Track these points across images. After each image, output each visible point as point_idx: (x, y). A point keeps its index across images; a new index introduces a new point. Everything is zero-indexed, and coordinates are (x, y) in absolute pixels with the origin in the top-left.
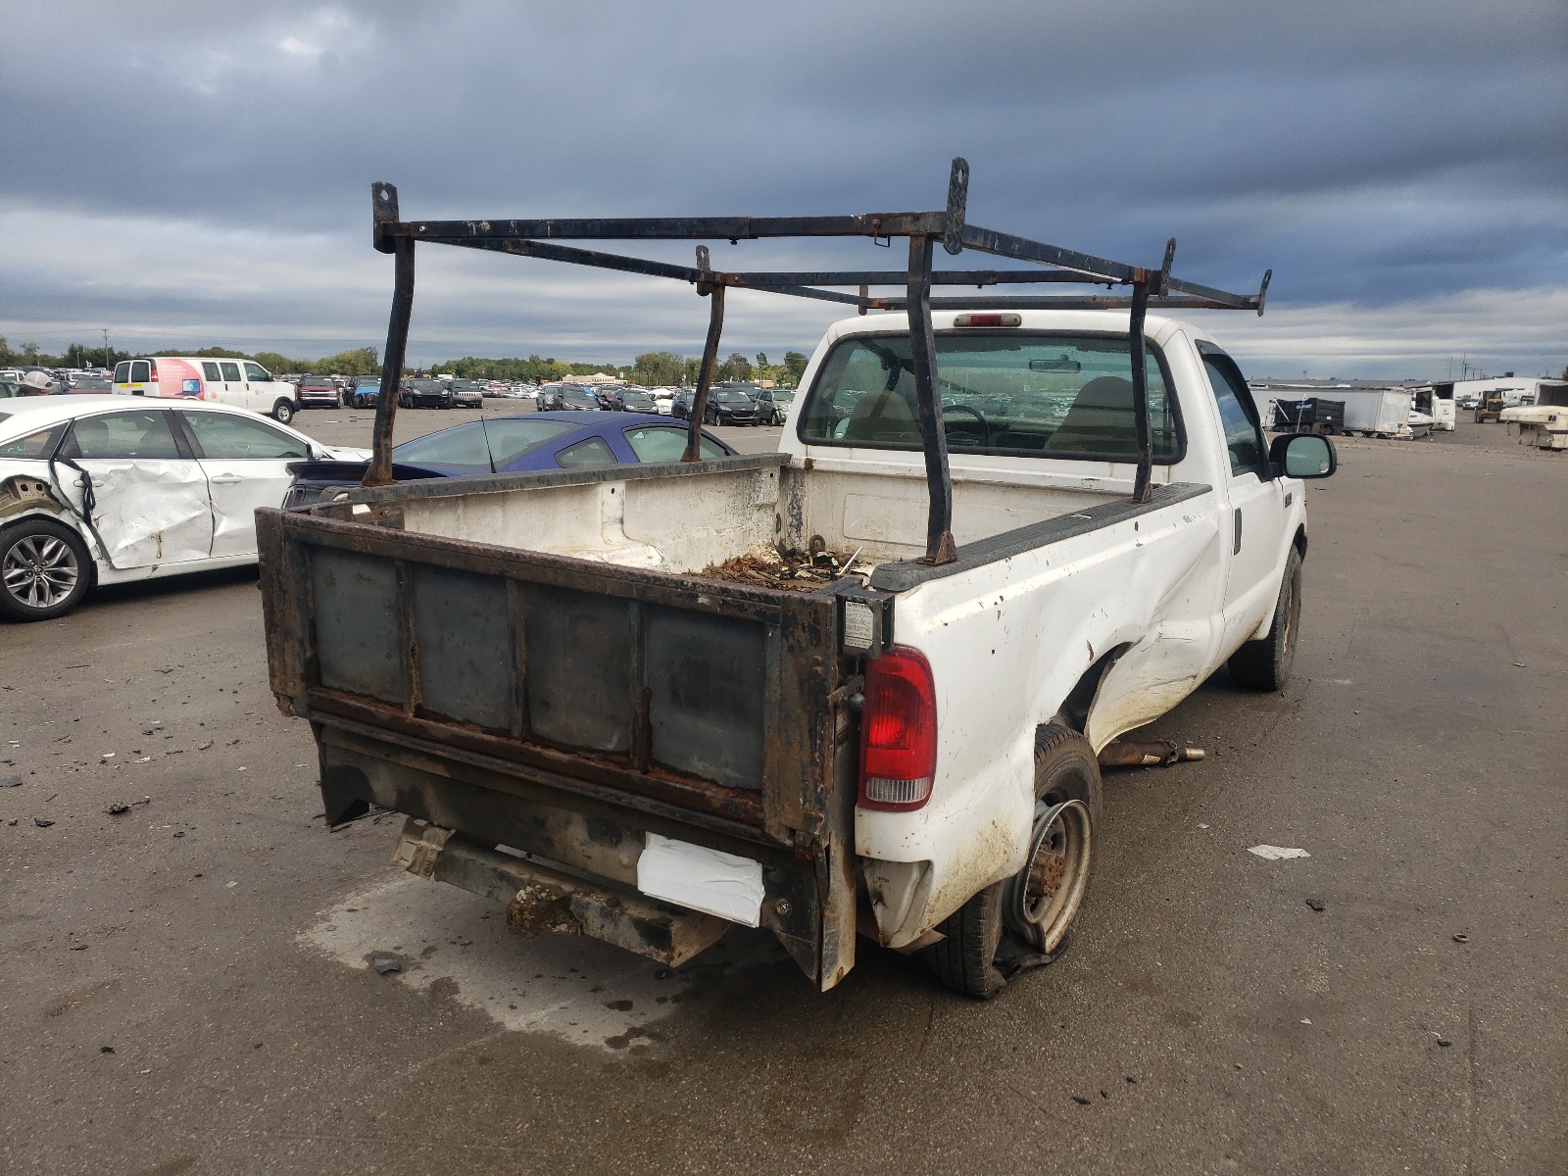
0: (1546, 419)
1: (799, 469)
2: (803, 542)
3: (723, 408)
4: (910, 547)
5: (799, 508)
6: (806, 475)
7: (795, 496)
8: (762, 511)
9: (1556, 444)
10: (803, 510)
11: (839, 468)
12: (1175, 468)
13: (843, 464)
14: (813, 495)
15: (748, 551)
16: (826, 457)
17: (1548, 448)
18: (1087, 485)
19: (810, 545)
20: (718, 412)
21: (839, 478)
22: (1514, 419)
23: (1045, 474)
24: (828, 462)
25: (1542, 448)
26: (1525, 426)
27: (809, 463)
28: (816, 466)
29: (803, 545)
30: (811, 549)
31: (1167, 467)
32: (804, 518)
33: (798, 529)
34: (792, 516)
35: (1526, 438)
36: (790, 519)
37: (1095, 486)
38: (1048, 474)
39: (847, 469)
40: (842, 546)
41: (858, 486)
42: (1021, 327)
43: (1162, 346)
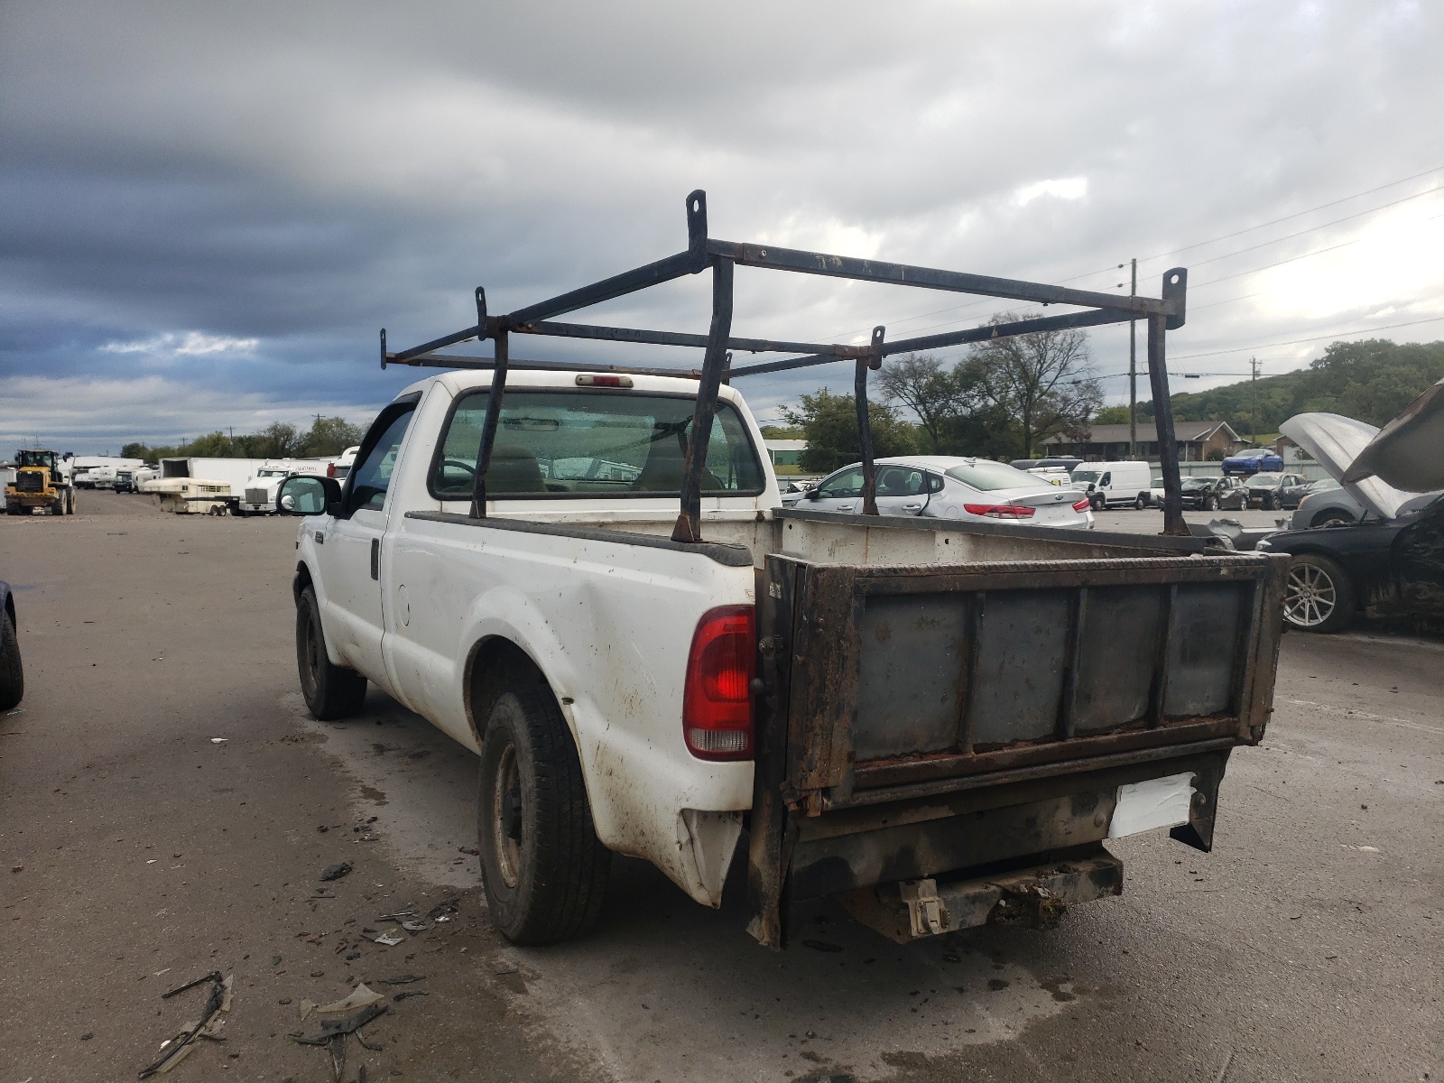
0: (180, 489)
9: (191, 510)
17: (187, 513)
22: (156, 490)
25: (178, 513)
26: (164, 496)
31: (754, 498)
35: (167, 505)
37: (717, 517)
42: (633, 389)
43: (738, 405)
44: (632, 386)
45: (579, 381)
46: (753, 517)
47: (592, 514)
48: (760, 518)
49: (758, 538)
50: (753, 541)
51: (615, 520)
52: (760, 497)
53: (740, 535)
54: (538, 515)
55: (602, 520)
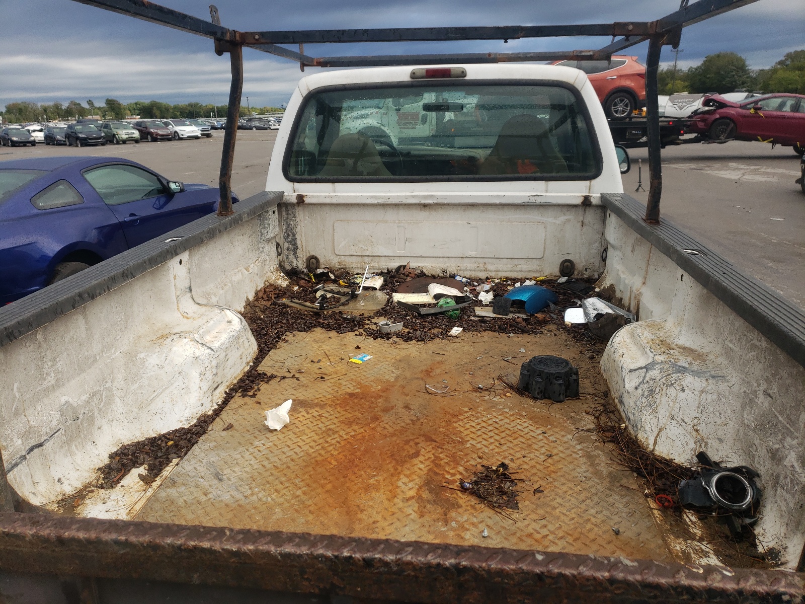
1: (292, 205)
2: (300, 262)
3: (80, 135)
4: (391, 258)
5: (294, 235)
6: (296, 208)
7: (289, 226)
8: (270, 243)
10: (298, 236)
11: (328, 201)
12: (595, 182)
13: (331, 197)
14: (304, 224)
15: (265, 279)
16: (315, 191)
18: (533, 200)
19: (307, 264)
20: (78, 138)
21: (326, 209)
23: (499, 194)
24: (318, 196)
27: (301, 198)
28: (307, 200)
29: (300, 265)
30: (308, 267)
31: (588, 182)
32: (299, 242)
33: (295, 253)
34: (288, 242)
36: (286, 245)
37: (539, 201)
38: (502, 194)
39: (335, 201)
40: (335, 262)
41: (343, 214)
42: (467, 78)
43: (579, 90)
44: (465, 76)
45: (413, 75)
46: (579, 201)
47: (413, 197)
48: (586, 202)
49: (586, 221)
50: (580, 224)
51: (435, 201)
52: (594, 182)
53: (566, 217)
54: (366, 196)
55: (423, 202)
